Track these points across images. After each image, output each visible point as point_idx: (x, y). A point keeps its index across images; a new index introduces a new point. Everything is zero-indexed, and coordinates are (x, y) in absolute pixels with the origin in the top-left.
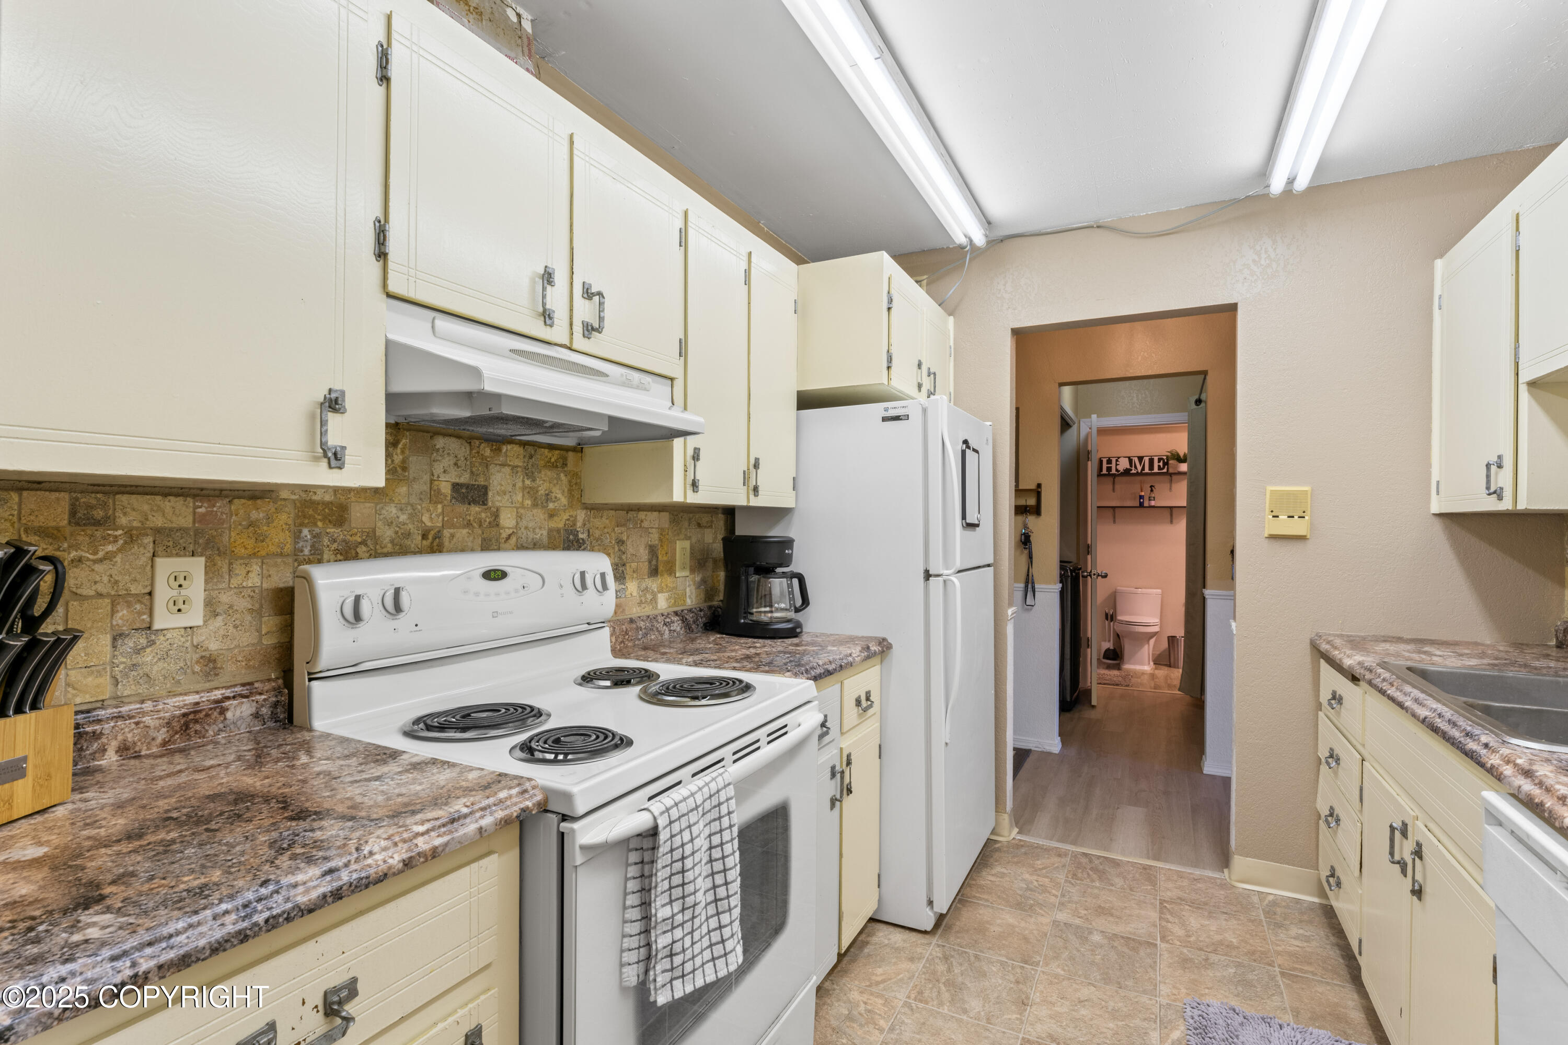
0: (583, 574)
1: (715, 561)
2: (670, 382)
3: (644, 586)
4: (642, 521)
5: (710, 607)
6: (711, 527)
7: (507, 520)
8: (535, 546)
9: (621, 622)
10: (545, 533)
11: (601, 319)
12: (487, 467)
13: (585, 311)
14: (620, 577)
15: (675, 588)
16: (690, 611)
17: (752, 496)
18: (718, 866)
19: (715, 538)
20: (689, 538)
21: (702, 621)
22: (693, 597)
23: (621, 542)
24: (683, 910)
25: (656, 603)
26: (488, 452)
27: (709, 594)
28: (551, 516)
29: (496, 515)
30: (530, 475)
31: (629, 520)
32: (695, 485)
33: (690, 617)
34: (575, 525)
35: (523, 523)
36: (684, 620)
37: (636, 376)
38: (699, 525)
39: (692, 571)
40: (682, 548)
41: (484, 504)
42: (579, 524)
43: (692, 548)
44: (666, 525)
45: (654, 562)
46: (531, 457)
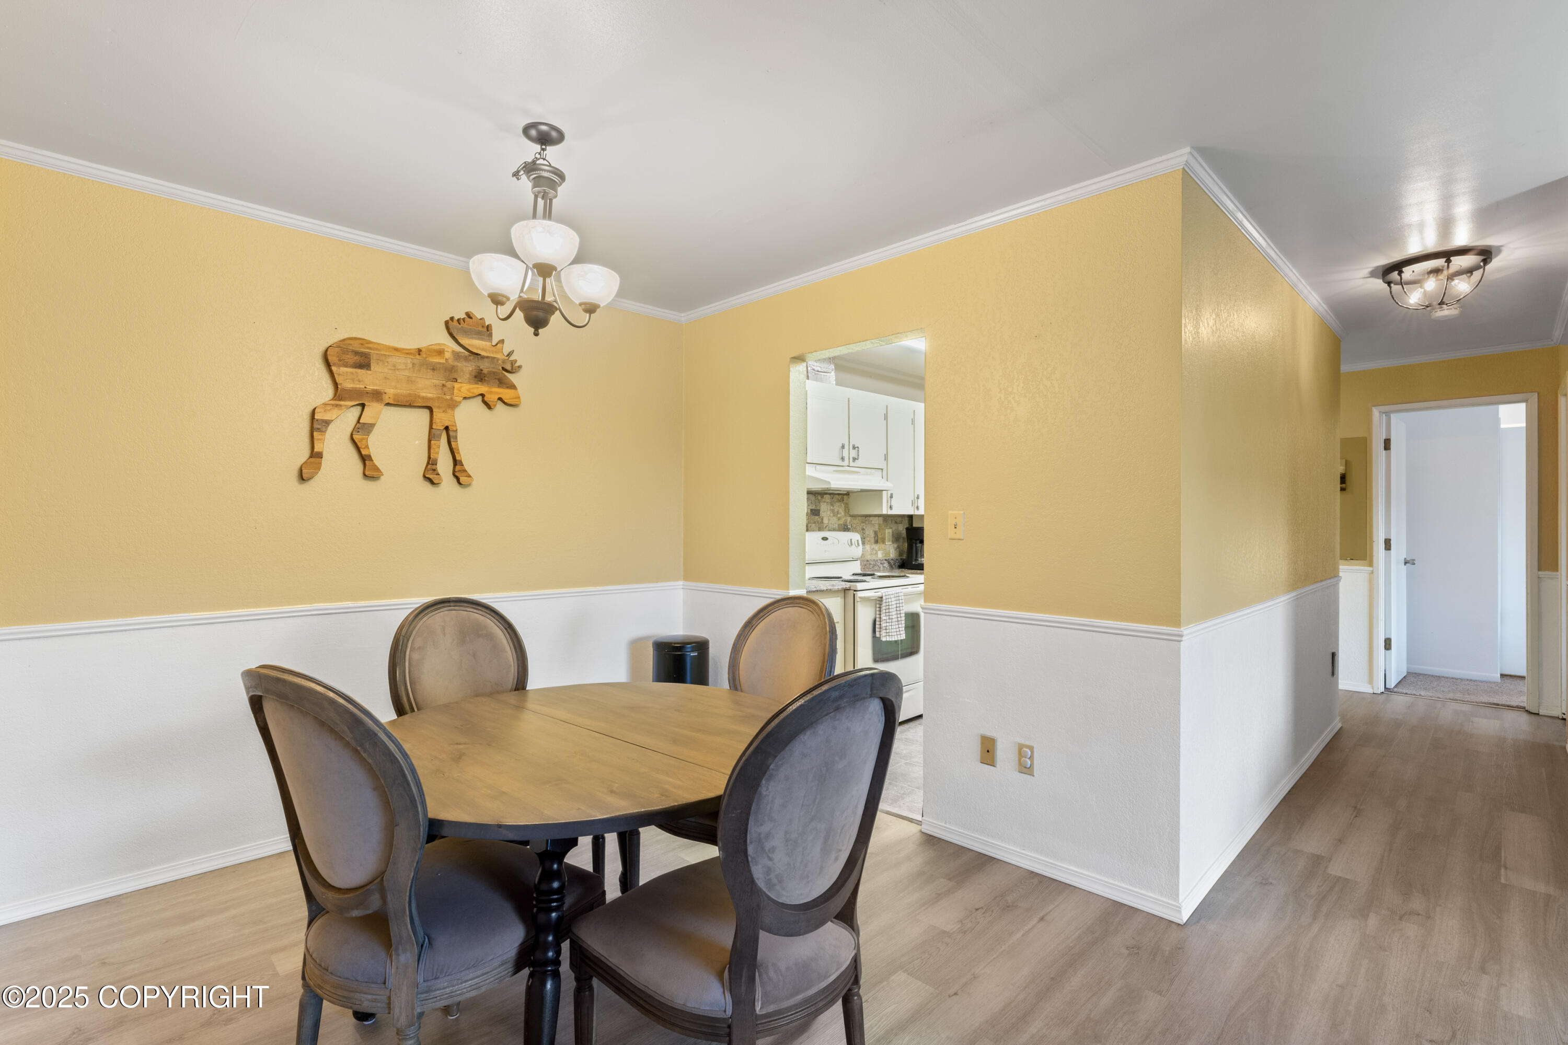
0: (851, 540)
1: (904, 538)
2: (881, 470)
3: (872, 547)
4: (871, 521)
5: (901, 559)
6: (902, 523)
7: (826, 521)
8: (834, 530)
9: (863, 561)
10: (837, 525)
11: (858, 455)
12: (820, 503)
13: (853, 453)
14: (863, 543)
15: (885, 549)
16: (892, 559)
17: (916, 510)
18: (898, 612)
19: (903, 528)
20: (891, 528)
21: (897, 564)
22: (894, 553)
23: (863, 529)
24: (889, 619)
25: (877, 555)
26: (820, 498)
27: (901, 554)
28: (839, 519)
29: (822, 519)
30: (832, 505)
31: (866, 521)
32: (891, 507)
33: (892, 562)
34: (846, 523)
35: (830, 522)
36: (889, 563)
37: (869, 470)
38: (896, 522)
39: (893, 542)
40: (888, 532)
41: (819, 516)
42: (848, 522)
43: (893, 532)
44: (882, 523)
45: (876, 538)
46: (832, 498)
